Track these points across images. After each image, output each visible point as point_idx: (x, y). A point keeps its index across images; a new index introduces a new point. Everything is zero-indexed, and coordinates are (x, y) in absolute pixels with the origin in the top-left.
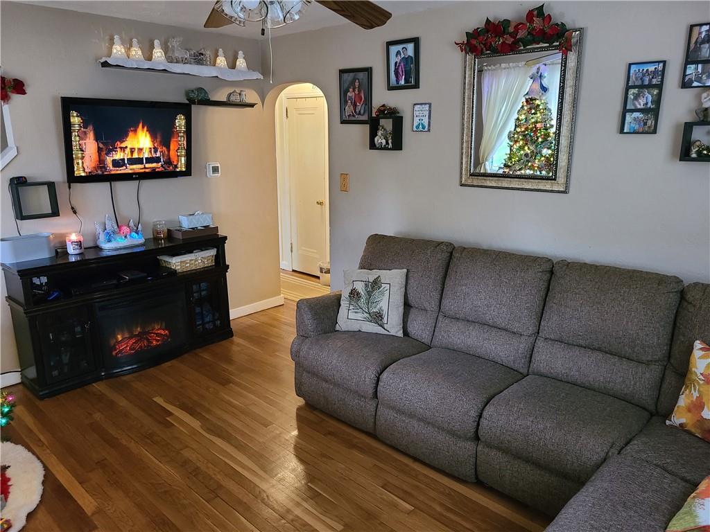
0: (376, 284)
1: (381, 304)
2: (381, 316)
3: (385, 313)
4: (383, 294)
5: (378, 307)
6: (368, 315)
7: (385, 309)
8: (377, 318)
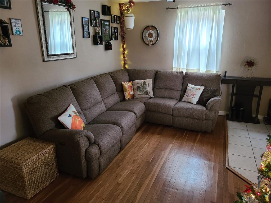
0: (144, 83)
1: (147, 89)
2: (148, 92)
3: (148, 91)
4: (147, 86)
5: (146, 90)
6: (144, 93)
7: (148, 90)
8: (147, 93)
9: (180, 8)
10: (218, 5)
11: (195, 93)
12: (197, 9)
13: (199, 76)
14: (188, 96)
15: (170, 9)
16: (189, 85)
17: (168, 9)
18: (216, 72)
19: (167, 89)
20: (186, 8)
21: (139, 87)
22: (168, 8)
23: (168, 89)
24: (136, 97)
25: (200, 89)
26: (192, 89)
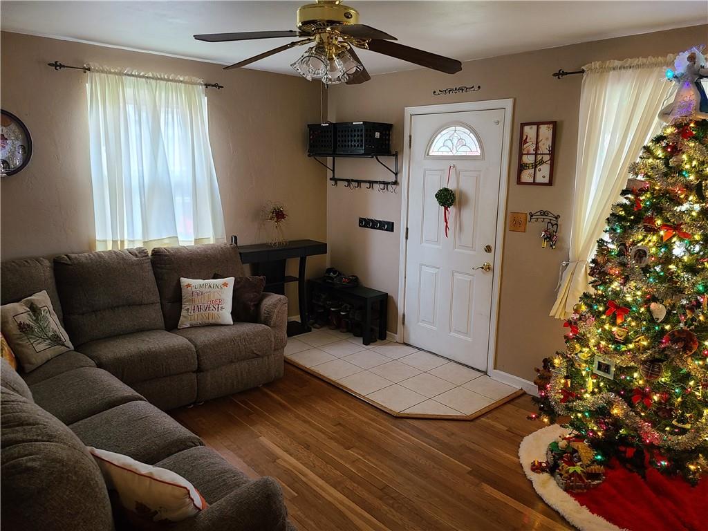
0: (34, 309)
1: (51, 326)
2: (58, 337)
3: (58, 331)
4: (46, 317)
5: (51, 330)
6: (49, 341)
7: (56, 328)
9: (97, 71)
10: (195, 84)
11: (217, 297)
12: (147, 82)
13: (200, 255)
14: (199, 309)
15: (61, 66)
16: (185, 281)
17: (56, 65)
18: (217, 239)
19: (118, 307)
20: (115, 73)
21: (28, 326)
22: (56, 62)
23: (124, 306)
24: (33, 364)
25: (225, 285)
26: (204, 290)
